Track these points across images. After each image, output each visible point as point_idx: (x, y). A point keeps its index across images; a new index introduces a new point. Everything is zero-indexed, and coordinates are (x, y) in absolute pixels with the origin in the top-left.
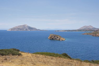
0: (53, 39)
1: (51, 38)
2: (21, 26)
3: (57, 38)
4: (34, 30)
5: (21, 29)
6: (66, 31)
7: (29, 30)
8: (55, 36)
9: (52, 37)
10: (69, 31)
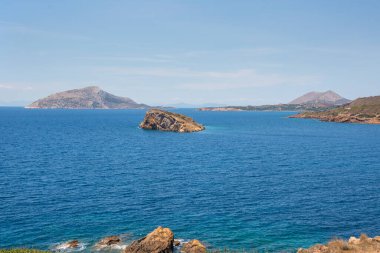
0: (154, 127)
1: (147, 123)
2: (76, 91)
3: (172, 123)
4: (123, 107)
5: (75, 104)
6: (238, 108)
7: (107, 108)
8: (162, 116)
9: (152, 121)
10: (251, 108)
